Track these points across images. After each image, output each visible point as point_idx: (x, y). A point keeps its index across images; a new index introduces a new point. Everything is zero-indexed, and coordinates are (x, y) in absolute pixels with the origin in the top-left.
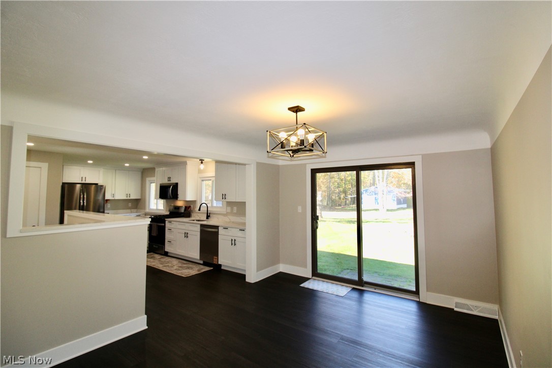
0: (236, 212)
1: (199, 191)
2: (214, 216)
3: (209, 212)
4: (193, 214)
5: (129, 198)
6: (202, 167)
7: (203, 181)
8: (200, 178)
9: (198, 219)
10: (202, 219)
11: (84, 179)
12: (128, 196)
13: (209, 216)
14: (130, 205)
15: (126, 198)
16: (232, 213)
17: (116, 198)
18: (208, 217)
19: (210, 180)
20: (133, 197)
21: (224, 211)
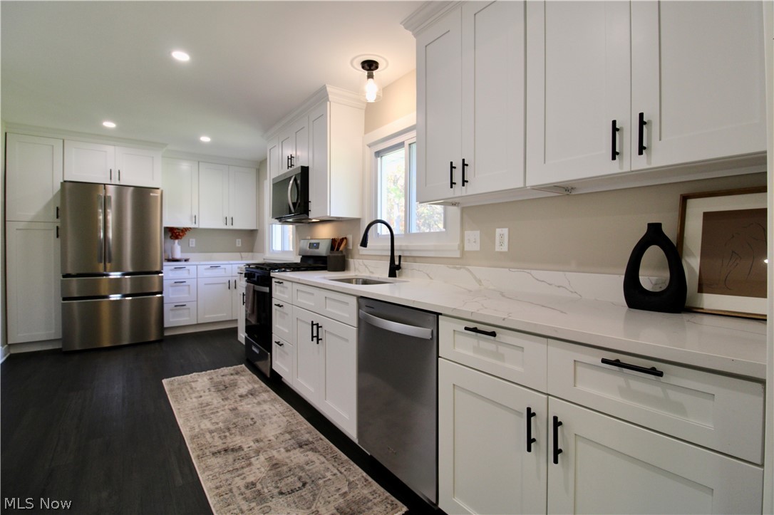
0: (505, 248)
1: (369, 189)
2: (415, 265)
3: (397, 254)
4: (353, 262)
5: (231, 227)
6: (371, 89)
7: (378, 154)
8: (369, 146)
9: (365, 274)
10: (375, 276)
11: (115, 175)
12: (229, 221)
13: (399, 267)
14: (239, 243)
15: (225, 227)
16: (489, 256)
17: (202, 226)
18: (394, 270)
19: (401, 145)
20: (238, 225)
21: (451, 247)
